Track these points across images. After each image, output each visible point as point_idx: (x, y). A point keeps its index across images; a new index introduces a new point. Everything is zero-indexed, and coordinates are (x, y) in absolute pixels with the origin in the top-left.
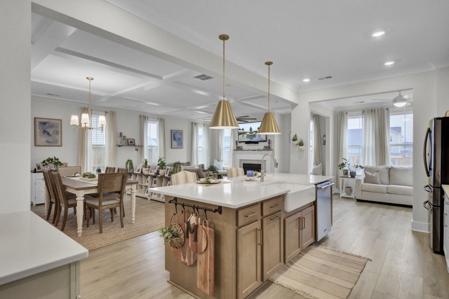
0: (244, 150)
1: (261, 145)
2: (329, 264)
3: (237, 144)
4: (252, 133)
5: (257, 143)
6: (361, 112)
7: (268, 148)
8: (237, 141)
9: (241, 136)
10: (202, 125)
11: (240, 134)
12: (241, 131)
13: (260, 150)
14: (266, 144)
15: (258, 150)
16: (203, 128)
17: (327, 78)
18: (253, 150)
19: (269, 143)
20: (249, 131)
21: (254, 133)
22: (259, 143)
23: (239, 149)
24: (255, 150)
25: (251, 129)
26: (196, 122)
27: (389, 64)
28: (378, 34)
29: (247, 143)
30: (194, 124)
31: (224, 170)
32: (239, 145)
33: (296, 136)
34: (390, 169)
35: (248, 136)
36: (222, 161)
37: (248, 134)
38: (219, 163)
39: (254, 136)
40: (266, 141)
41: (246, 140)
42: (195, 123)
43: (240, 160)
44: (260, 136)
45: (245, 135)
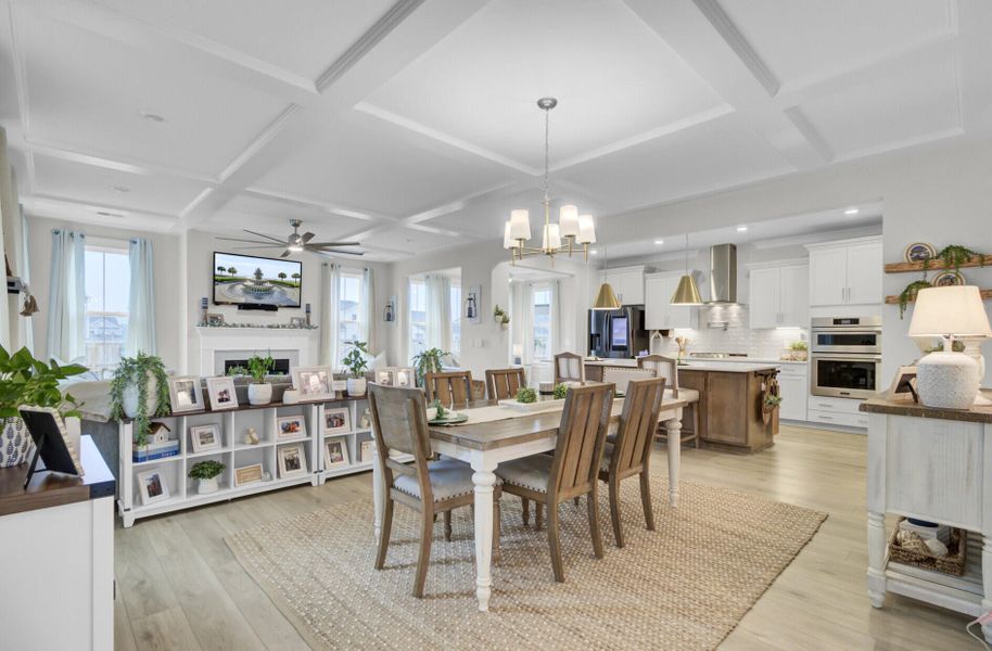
0: (229, 326)
1: (283, 316)
3: (205, 307)
4: (262, 283)
5: (272, 308)
7: (304, 324)
8: (205, 301)
9: (222, 288)
11: (222, 281)
12: (226, 273)
19: (308, 312)
20: (251, 275)
21: (268, 285)
22: (279, 309)
23: (211, 321)
25: (259, 273)
29: (245, 307)
32: (213, 310)
35: (247, 290)
37: (248, 283)
39: (268, 291)
40: (299, 307)
41: (242, 300)
43: (216, 352)
44: (283, 293)
45: (239, 287)
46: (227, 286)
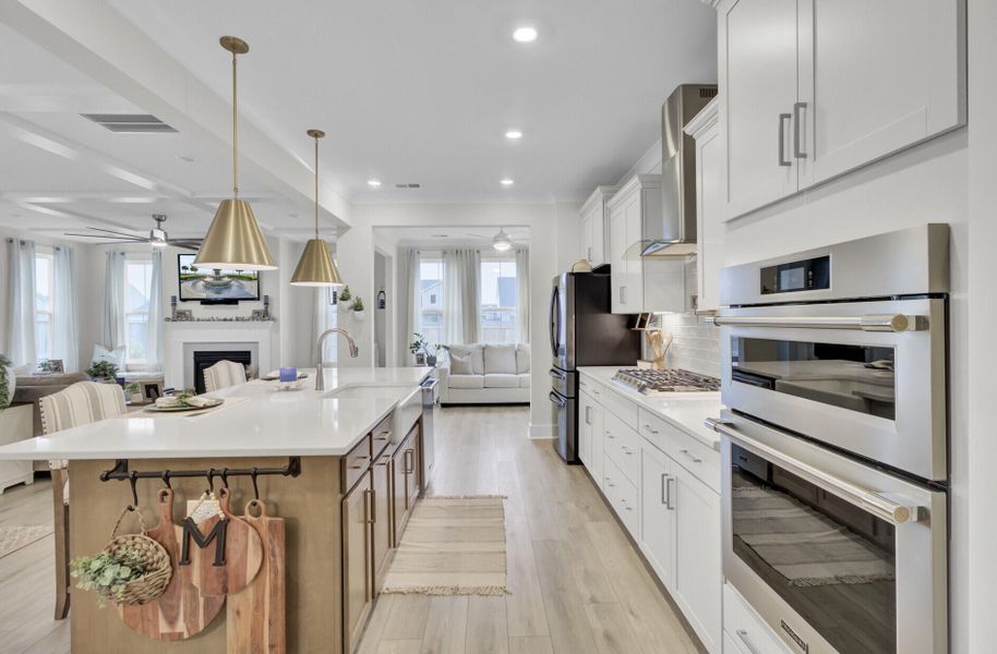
0: (198, 320)
1: (245, 309)
2: (454, 523)
3: (174, 304)
4: (220, 278)
5: (233, 301)
6: (439, 253)
7: (264, 315)
8: (174, 298)
9: (186, 285)
10: (51, 250)
11: (186, 279)
12: (189, 272)
13: (243, 320)
14: (259, 306)
15: (237, 319)
16: (51, 257)
17: (411, 186)
18: (225, 320)
19: (266, 304)
20: (212, 273)
21: (226, 279)
22: (240, 302)
23: (180, 316)
24: (231, 320)
25: (217, 271)
26: (25, 239)
27: (507, 182)
28: (514, 135)
29: (205, 302)
30: (16, 244)
31: (128, 371)
32: (182, 306)
33: (346, 290)
34: (484, 349)
35: (208, 286)
36: (124, 347)
37: (208, 279)
38: (113, 354)
39: (227, 286)
40: (258, 299)
41: (204, 296)
42: (23, 243)
43: (185, 343)
44: (241, 287)
45: (201, 283)
46: (190, 283)
